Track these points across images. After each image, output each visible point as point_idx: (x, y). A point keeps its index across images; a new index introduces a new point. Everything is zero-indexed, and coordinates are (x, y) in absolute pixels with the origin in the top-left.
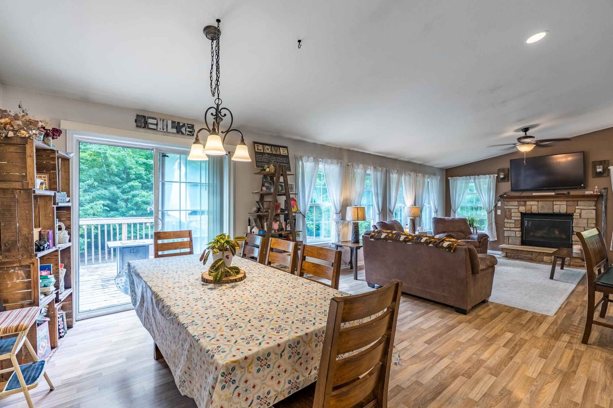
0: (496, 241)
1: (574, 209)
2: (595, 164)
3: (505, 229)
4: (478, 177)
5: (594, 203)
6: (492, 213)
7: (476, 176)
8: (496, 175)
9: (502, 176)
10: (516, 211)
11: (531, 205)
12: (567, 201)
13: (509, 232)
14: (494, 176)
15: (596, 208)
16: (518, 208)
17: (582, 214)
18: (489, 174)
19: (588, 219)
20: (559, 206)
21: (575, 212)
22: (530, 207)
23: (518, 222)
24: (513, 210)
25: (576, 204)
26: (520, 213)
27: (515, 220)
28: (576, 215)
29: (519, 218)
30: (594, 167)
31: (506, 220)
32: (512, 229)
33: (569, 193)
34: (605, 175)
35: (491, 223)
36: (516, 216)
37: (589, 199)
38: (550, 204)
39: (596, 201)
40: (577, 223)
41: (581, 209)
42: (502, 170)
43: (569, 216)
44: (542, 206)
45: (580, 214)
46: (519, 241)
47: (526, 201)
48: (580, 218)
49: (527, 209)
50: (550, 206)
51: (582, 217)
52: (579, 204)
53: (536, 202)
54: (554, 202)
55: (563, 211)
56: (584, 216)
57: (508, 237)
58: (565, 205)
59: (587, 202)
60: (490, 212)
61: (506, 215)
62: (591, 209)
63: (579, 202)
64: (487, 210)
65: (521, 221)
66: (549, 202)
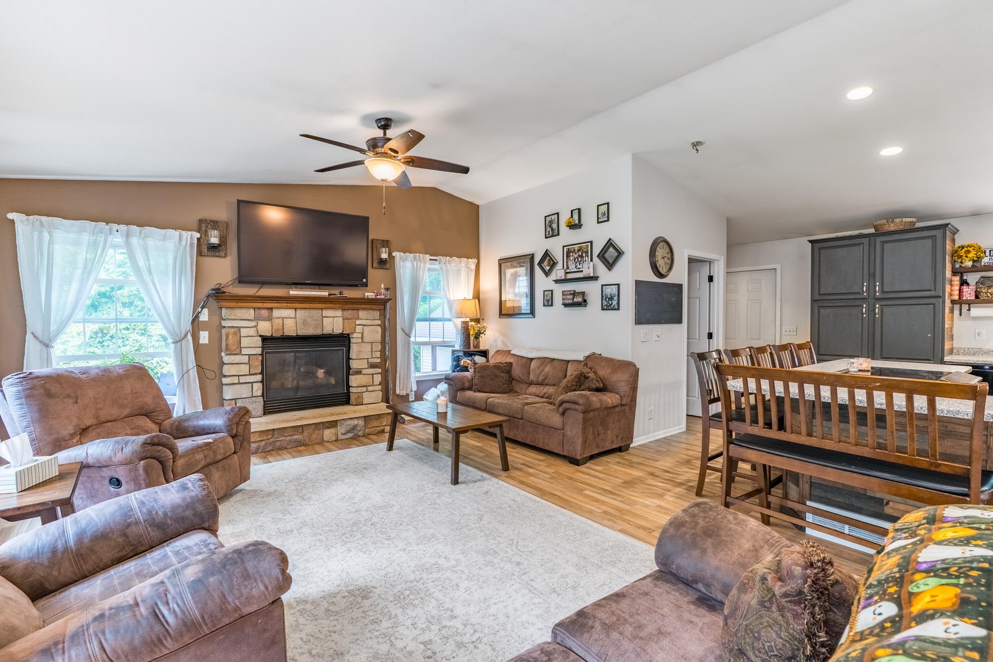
1: (354, 325)
2: (378, 243)
3: (225, 381)
4: (141, 233)
7: (134, 228)
8: (196, 234)
9: (214, 241)
10: (252, 332)
11: (283, 318)
12: (343, 310)
13: (238, 386)
14: (192, 237)
15: (381, 322)
16: (256, 326)
17: (365, 334)
18: (174, 228)
19: (371, 343)
20: (332, 319)
21: (354, 331)
22: (280, 321)
23: (257, 359)
24: (244, 332)
25: (356, 316)
26: (259, 338)
27: (249, 355)
28: (355, 338)
29: (259, 351)
31: (226, 358)
32: (242, 380)
34: (388, 265)
35: (187, 369)
36: (252, 345)
37: (373, 307)
38: (316, 314)
39: (380, 311)
40: (358, 352)
41: (363, 326)
42: (211, 223)
43: (343, 340)
44: (305, 320)
45: (362, 334)
47: (272, 309)
48: (363, 342)
49: (274, 328)
50: (318, 320)
51: (364, 341)
52: (360, 316)
53: (293, 311)
54: (324, 311)
55: (338, 330)
56: (368, 337)
57: (234, 401)
58: (341, 318)
59: (371, 311)
60: (182, 339)
61: (227, 345)
62: (376, 325)
63: (360, 312)
64: (172, 333)
65: (262, 356)
66: (316, 311)
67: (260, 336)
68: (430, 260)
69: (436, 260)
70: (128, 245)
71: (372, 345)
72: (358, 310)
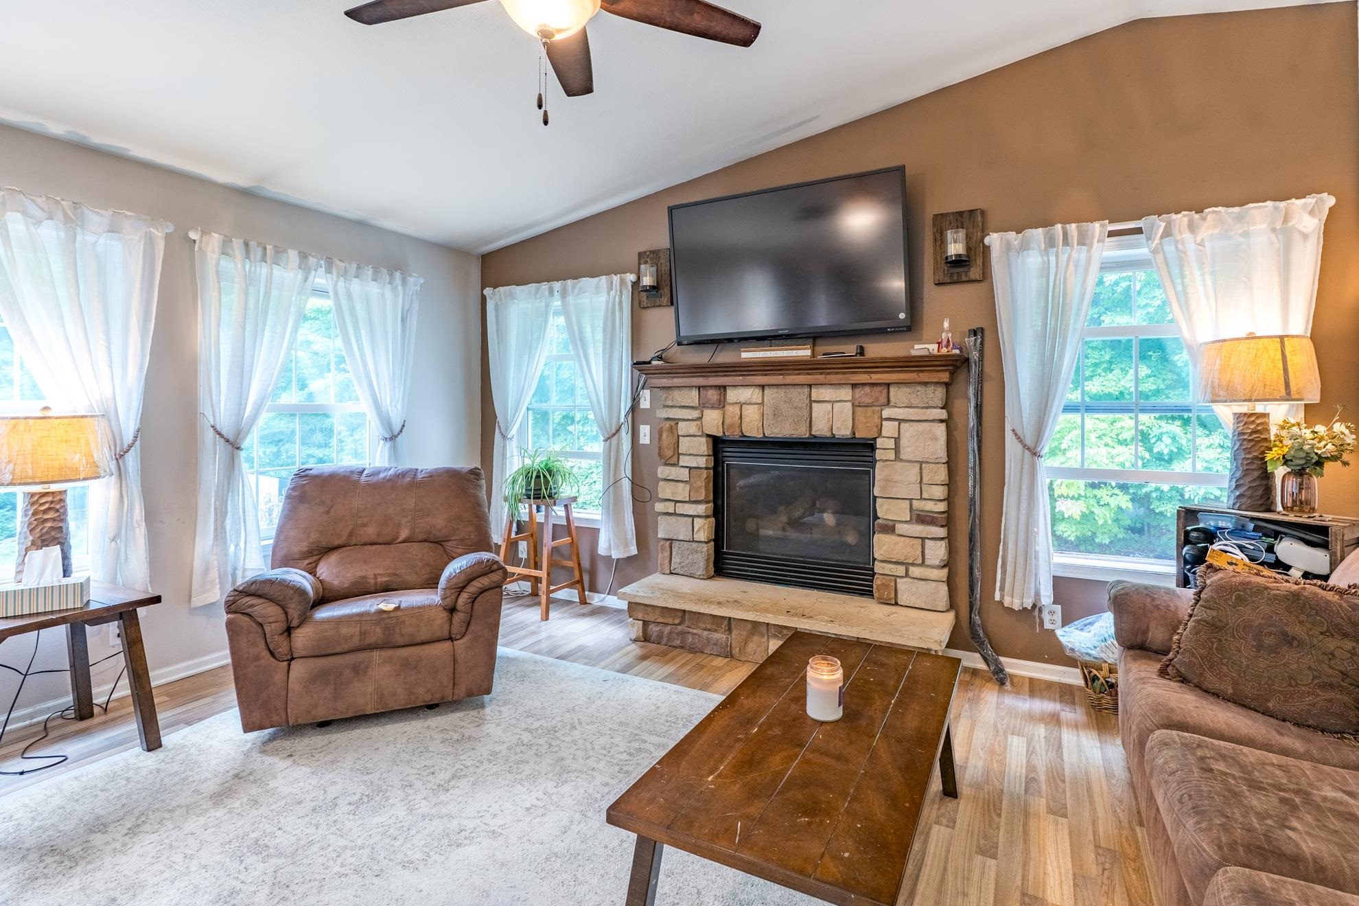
0: (630, 559)
1: (877, 421)
2: (943, 223)
3: (659, 507)
4: (574, 288)
5: (940, 392)
6: (619, 441)
8: (631, 277)
9: (647, 281)
10: (693, 428)
11: (741, 405)
12: (854, 386)
13: (673, 519)
14: (622, 282)
15: (950, 414)
16: (700, 418)
17: (903, 442)
18: (607, 274)
19: (921, 463)
20: (829, 406)
21: (880, 434)
22: (737, 409)
23: (700, 476)
24: (683, 428)
25: (883, 400)
26: (704, 440)
27: (690, 468)
28: (884, 447)
29: (706, 461)
30: (940, 242)
31: (663, 471)
32: (681, 509)
33: (861, 351)
34: (975, 273)
35: (617, 482)
36: (696, 453)
37: (924, 377)
38: (799, 395)
39: (947, 385)
40: (887, 480)
41: (900, 421)
42: (647, 255)
43: (862, 449)
44: (778, 408)
45: (897, 440)
46: (702, 555)
47: (725, 387)
48: (897, 458)
49: (728, 421)
50: (801, 408)
51: (902, 456)
52: (892, 399)
53: (758, 391)
54: (813, 390)
55: (843, 430)
56: (909, 450)
57: (668, 542)
58: (849, 405)
59: (919, 388)
60: (612, 436)
61: (660, 448)
62: (933, 421)
63: (892, 389)
64: (602, 427)
65: (712, 471)
66: (799, 390)
67: (708, 436)
68: (1112, 234)
69: (1139, 231)
70: (565, 311)
71: (921, 469)
72: (888, 385)
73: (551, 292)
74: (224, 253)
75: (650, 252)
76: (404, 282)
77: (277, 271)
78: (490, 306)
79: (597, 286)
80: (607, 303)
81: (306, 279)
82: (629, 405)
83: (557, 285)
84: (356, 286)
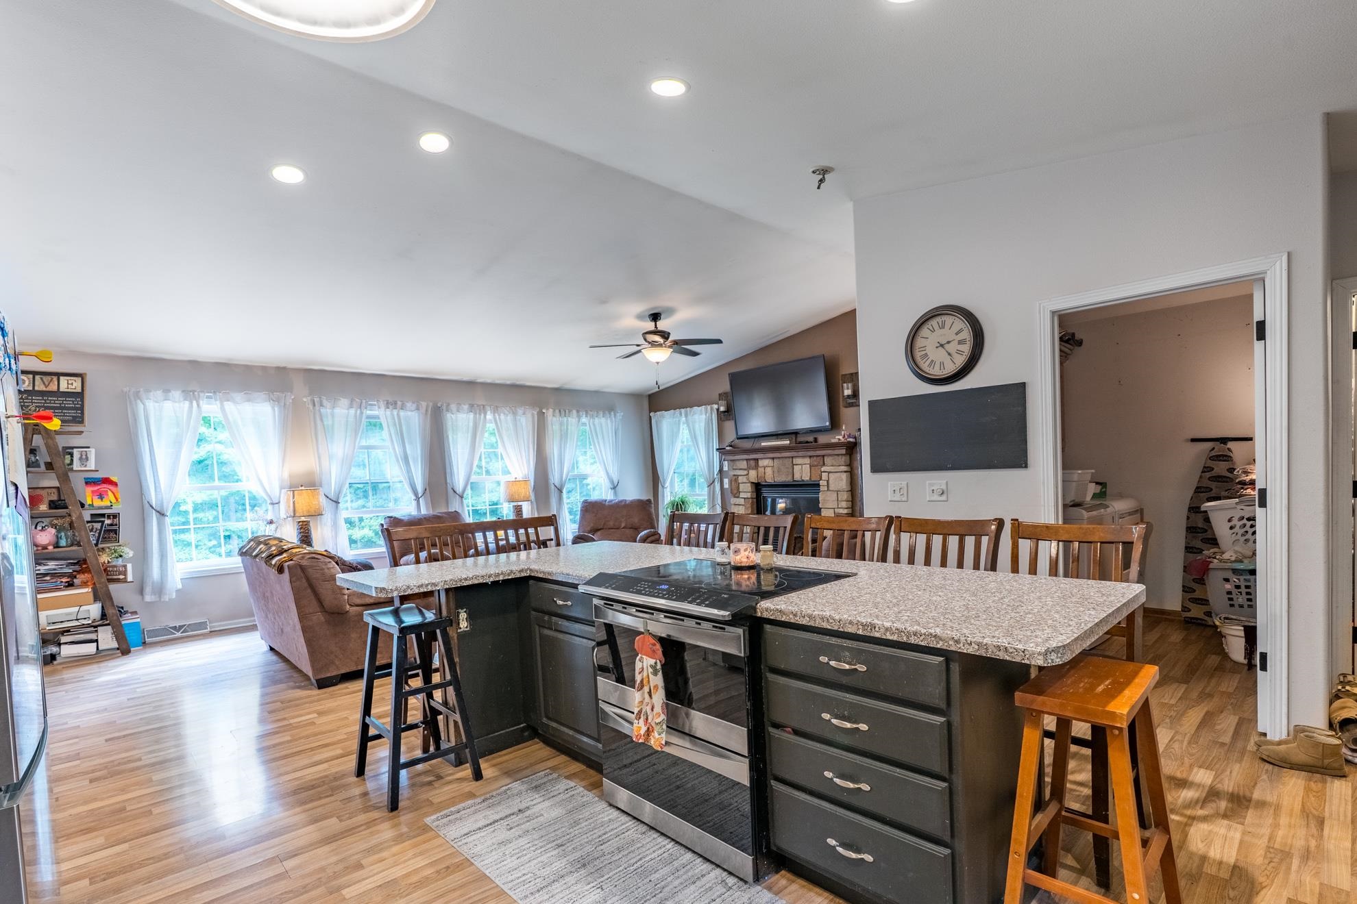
1: (819, 472)
2: (843, 380)
4: (691, 412)
5: (843, 460)
6: (714, 487)
7: (688, 409)
8: (715, 406)
9: (722, 409)
10: (745, 479)
11: (765, 467)
12: (809, 457)
14: (712, 409)
15: (851, 469)
16: (748, 474)
17: (830, 482)
18: (708, 404)
19: (838, 491)
20: (800, 466)
21: (821, 480)
22: (763, 469)
23: (750, 502)
24: (741, 479)
25: (821, 463)
26: (749, 485)
27: (744, 498)
28: (823, 485)
29: (751, 495)
30: (843, 387)
31: (734, 501)
33: (816, 440)
34: (857, 401)
35: (713, 506)
36: (746, 490)
37: (837, 452)
38: (788, 462)
39: (849, 455)
40: (825, 500)
41: (829, 473)
42: (722, 396)
43: (814, 486)
44: (779, 468)
45: (828, 481)
47: (757, 459)
48: (828, 490)
49: (759, 476)
50: (789, 468)
51: (830, 489)
52: (825, 462)
53: (771, 461)
54: (794, 460)
55: (806, 478)
56: (832, 486)
58: (808, 466)
59: (835, 457)
60: (711, 484)
61: (731, 490)
62: (842, 472)
63: (825, 458)
64: (706, 480)
65: (755, 500)
66: (788, 459)
67: (752, 483)
70: (687, 422)
71: (837, 494)
72: (823, 456)
73: (681, 414)
74: (554, 416)
75: (724, 393)
76: (615, 415)
77: (569, 419)
78: (653, 421)
79: (701, 410)
80: (706, 419)
81: (579, 421)
82: (718, 469)
83: (683, 411)
84: (597, 420)
